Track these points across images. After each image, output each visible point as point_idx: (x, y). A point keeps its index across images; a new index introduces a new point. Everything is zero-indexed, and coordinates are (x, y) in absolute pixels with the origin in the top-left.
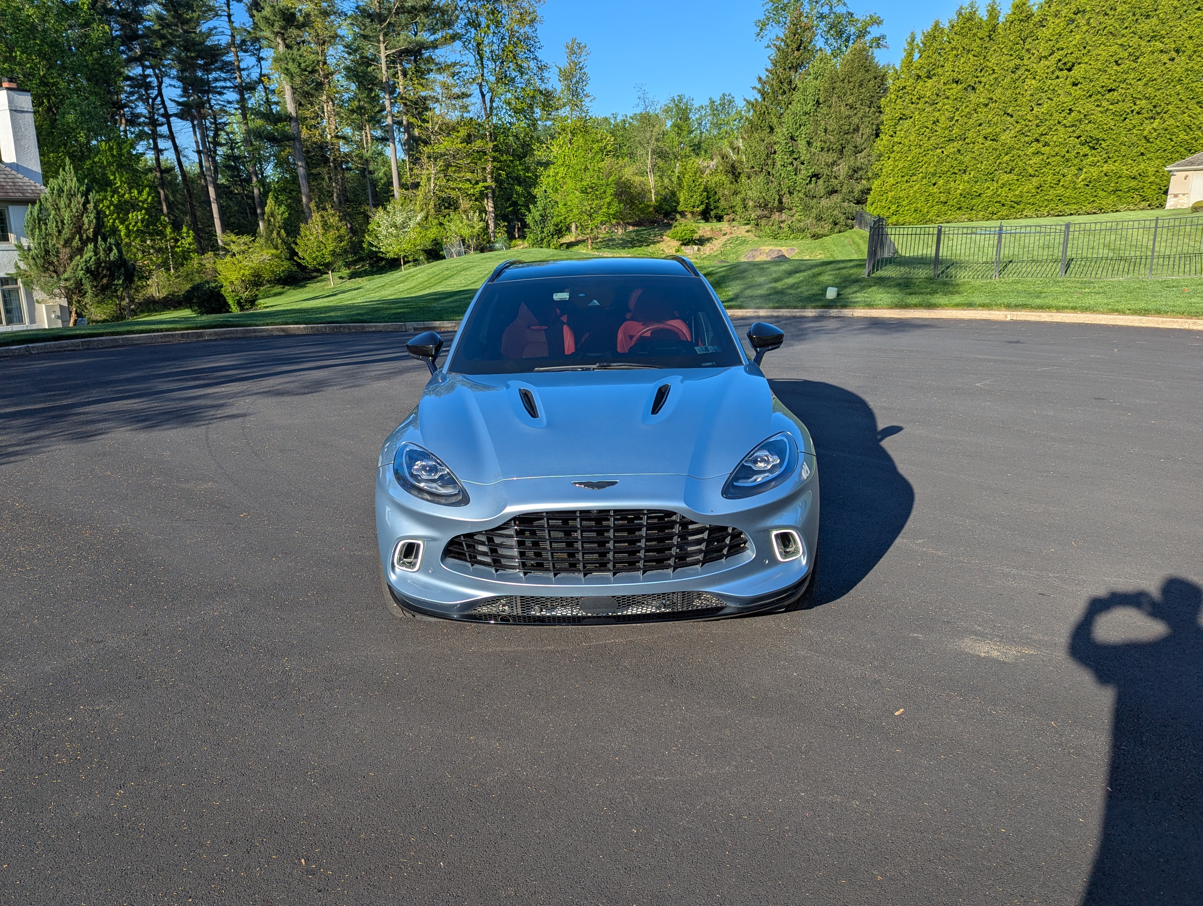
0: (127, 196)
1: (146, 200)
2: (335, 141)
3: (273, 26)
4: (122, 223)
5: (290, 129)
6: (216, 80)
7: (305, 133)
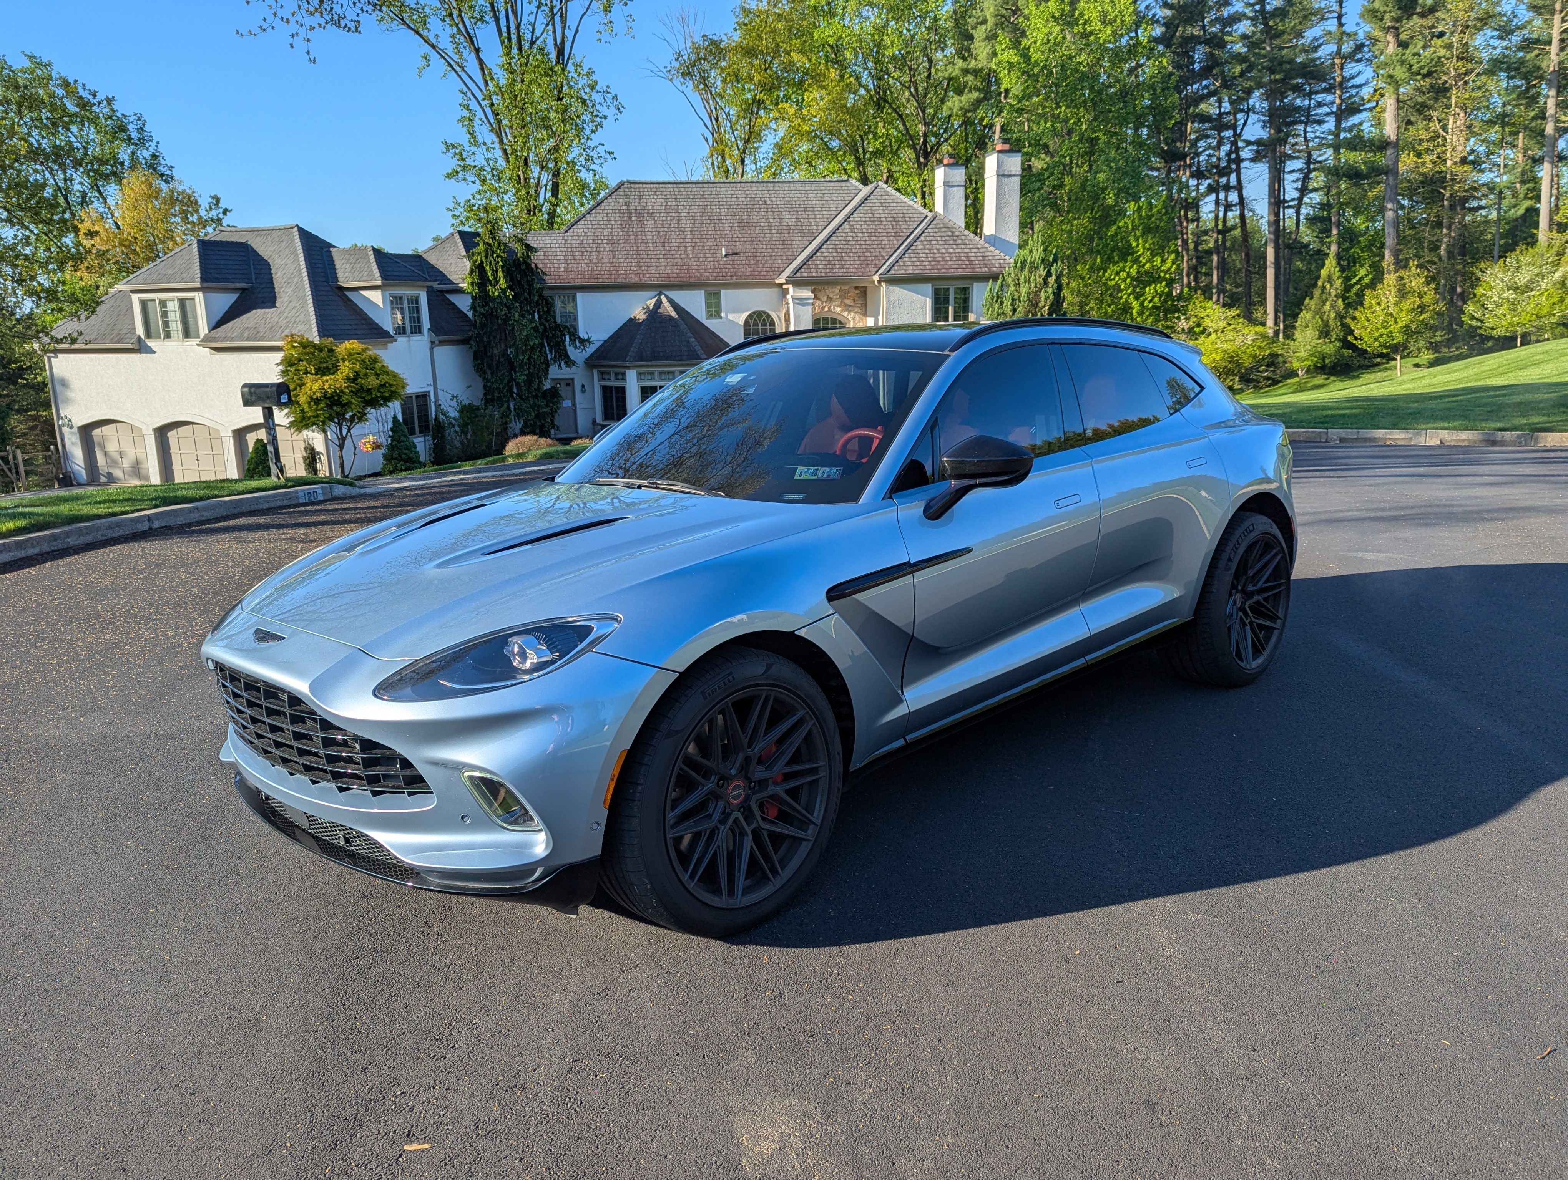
3: (1382, 20)
5: (1382, 159)
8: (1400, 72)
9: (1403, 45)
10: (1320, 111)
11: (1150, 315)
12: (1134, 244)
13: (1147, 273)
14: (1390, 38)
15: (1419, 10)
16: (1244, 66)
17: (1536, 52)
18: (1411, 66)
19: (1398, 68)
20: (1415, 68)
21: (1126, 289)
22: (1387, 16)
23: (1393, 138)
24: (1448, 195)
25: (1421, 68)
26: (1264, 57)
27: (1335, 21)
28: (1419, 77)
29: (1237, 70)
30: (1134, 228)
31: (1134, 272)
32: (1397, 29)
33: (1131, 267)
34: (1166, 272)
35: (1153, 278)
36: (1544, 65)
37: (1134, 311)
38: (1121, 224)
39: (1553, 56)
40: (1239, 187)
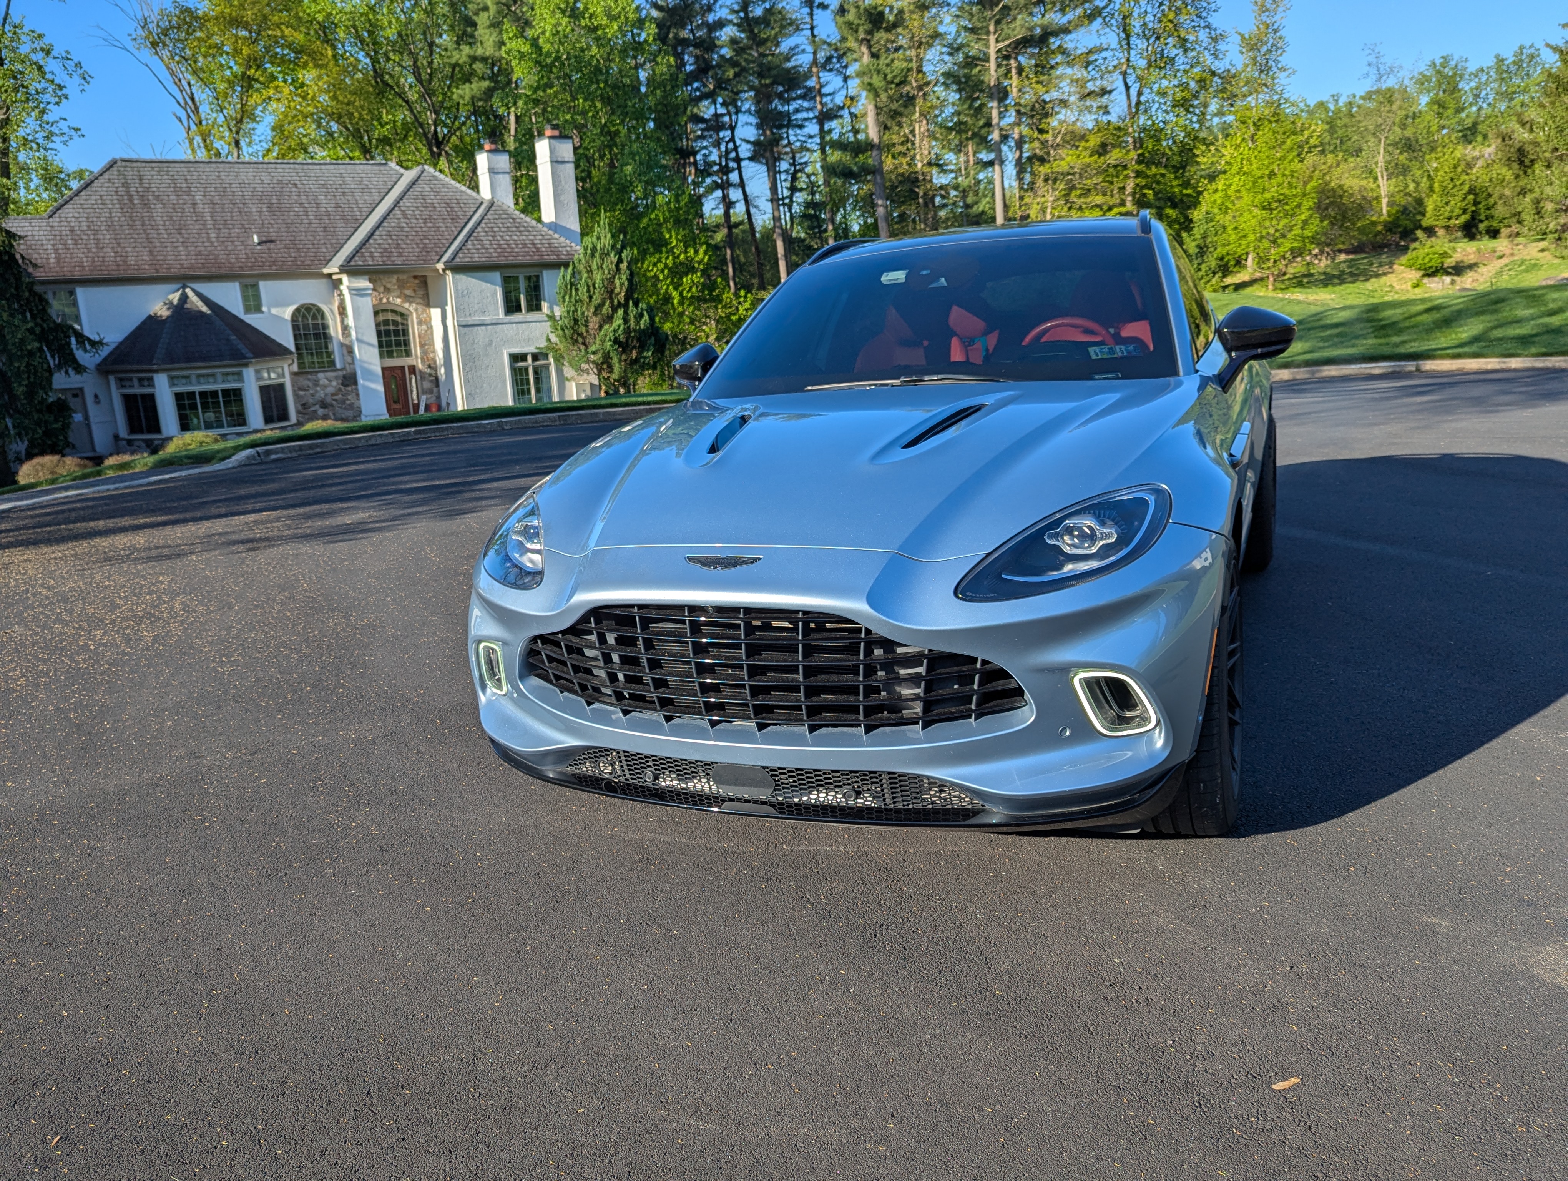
0: (682, 256)
1: (702, 260)
2: (926, 169)
3: (857, 31)
4: (676, 289)
5: (870, 158)
6: (797, 111)
7: (889, 163)
8: (877, 81)
9: (875, 56)
10: (799, 116)
11: (689, 305)
12: (668, 236)
13: (681, 264)
14: (864, 49)
15: (884, 25)
16: (737, 69)
17: (979, 68)
18: (886, 75)
19: (875, 76)
20: (889, 77)
21: (665, 279)
22: (861, 29)
23: (876, 141)
24: (921, 194)
25: (895, 77)
26: (753, 62)
27: (808, 33)
28: (893, 86)
29: (731, 73)
30: (666, 220)
31: (670, 262)
32: (869, 41)
33: (667, 258)
34: (699, 263)
35: (689, 268)
36: (986, 79)
37: (675, 301)
38: (653, 216)
39: (992, 72)
40: (742, 185)
